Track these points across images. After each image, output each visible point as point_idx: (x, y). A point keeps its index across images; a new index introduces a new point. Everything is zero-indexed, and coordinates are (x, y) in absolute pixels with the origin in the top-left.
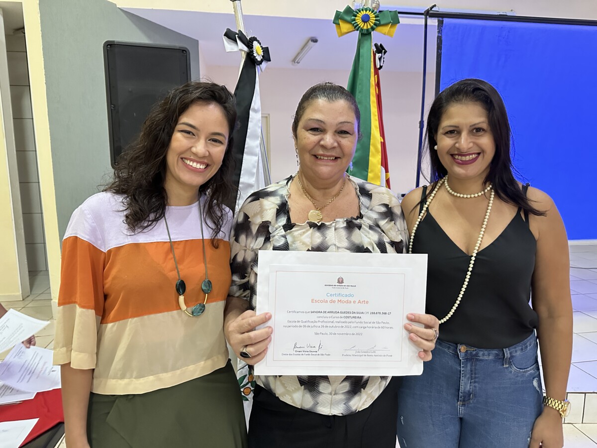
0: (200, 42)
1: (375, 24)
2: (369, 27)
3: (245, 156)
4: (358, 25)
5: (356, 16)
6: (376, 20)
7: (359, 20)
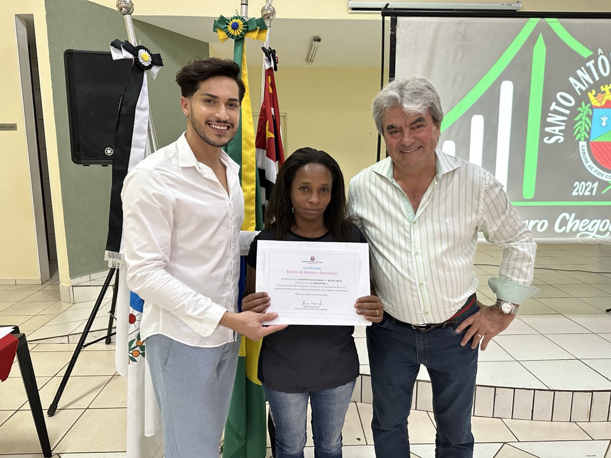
0: (210, 44)
1: (244, 31)
2: (239, 33)
3: (133, 149)
4: (229, 32)
5: (228, 25)
6: (244, 27)
7: (230, 28)
